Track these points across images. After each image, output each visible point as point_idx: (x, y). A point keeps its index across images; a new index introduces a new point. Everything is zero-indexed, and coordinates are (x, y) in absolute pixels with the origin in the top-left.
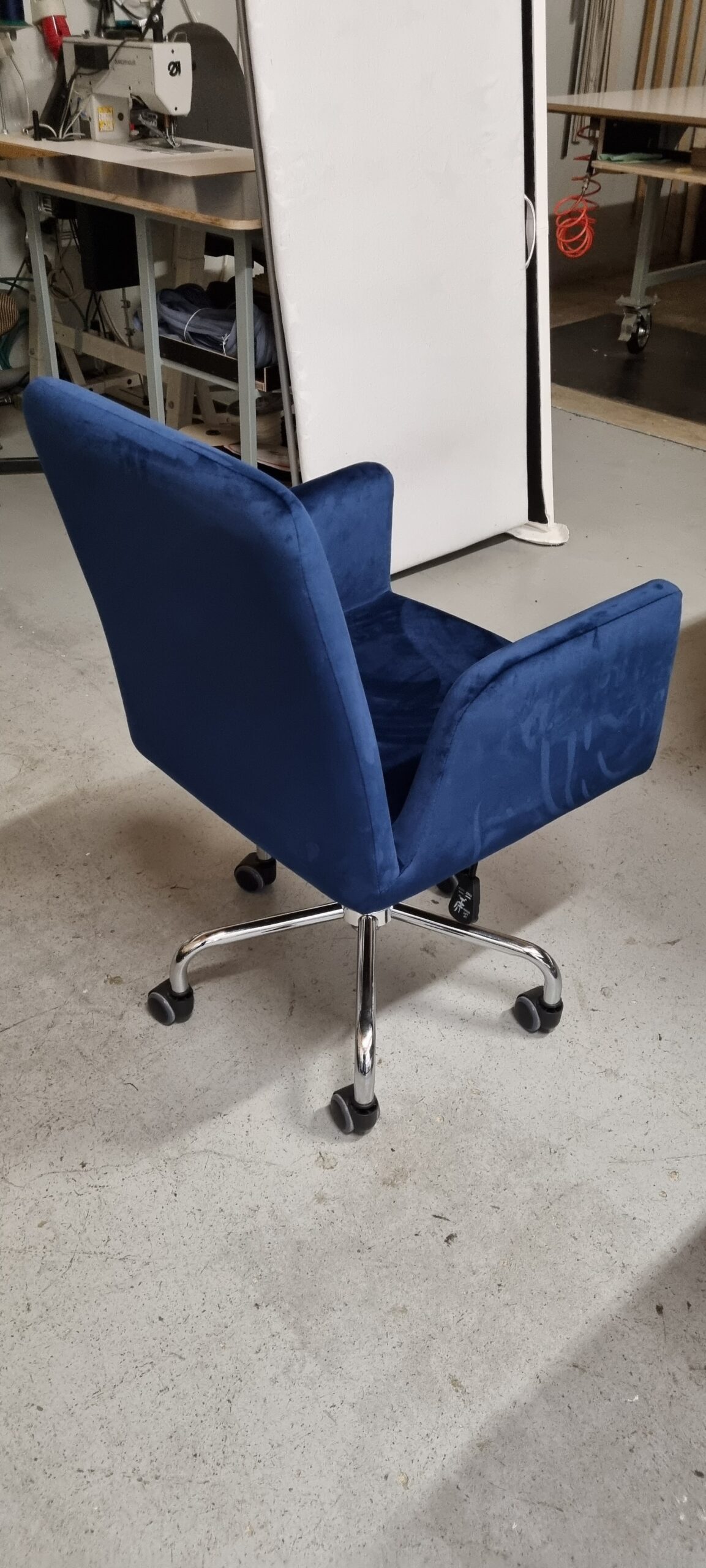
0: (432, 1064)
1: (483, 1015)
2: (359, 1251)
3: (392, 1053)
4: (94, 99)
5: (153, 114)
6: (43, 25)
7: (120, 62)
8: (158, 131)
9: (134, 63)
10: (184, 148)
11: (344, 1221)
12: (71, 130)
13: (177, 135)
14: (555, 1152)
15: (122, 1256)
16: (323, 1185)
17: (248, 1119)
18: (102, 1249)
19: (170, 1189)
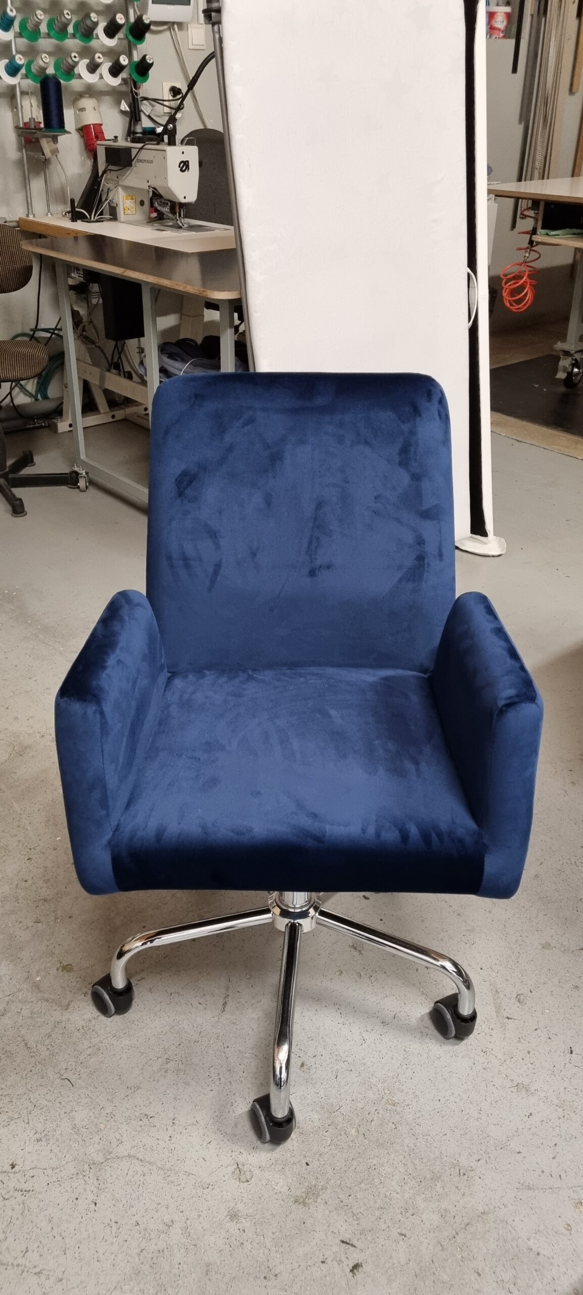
0: (351, 1070)
1: (403, 1019)
3: (315, 1056)
4: (120, 189)
5: (166, 202)
6: (84, 131)
7: (141, 161)
8: (170, 215)
9: (152, 162)
10: (192, 228)
11: (254, 1243)
12: (101, 214)
13: (186, 216)
14: (464, 1174)
15: (37, 1270)
16: (237, 1200)
17: (173, 1123)
18: (20, 1261)
19: (91, 1197)
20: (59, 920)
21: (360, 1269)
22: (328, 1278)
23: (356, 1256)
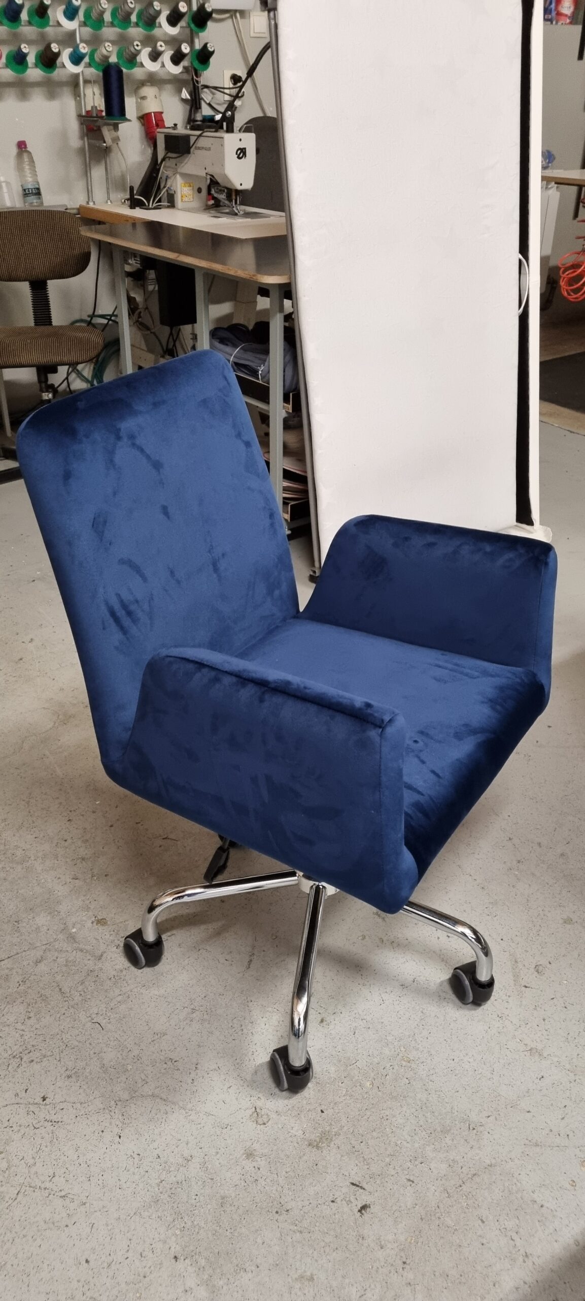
0: (369, 1028)
1: (422, 983)
2: (277, 1212)
3: (335, 1013)
4: (178, 176)
5: (223, 189)
6: (145, 119)
7: (199, 148)
8: (227, 202)
9: (209, 149)
10: (247, 215)
11: (267, 1180)
12: (160, 201)
13: (242, 203)
14: (474, 1129)
15: (63, 1193)
16: (253, 1141)
17: (196, 1068)
18: (48, 1185)
19: (116, 1130)
20: (95, 878)
21: (368, 1209)
22: (337, 1216)
23: (364, 1198)
